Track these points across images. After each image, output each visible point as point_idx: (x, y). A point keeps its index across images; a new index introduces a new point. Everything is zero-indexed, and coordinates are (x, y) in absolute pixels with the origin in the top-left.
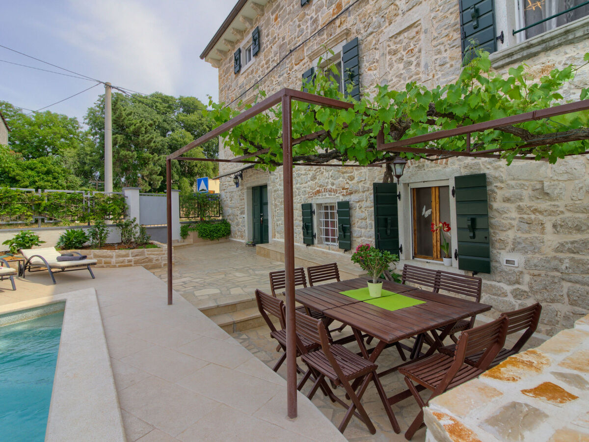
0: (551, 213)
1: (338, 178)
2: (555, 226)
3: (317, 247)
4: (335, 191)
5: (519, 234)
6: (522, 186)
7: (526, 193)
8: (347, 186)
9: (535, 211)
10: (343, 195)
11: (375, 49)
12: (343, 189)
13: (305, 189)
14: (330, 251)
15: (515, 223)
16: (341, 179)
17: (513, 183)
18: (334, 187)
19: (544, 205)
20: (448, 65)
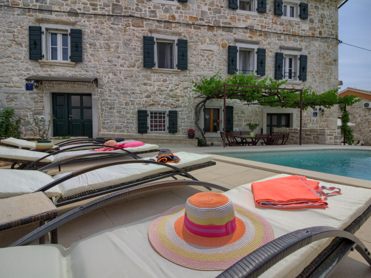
0: (244, 117)
1: (169, 99)
2: (245, 120)
3: (149, 134)
4: (166, 106)
5: (238, 123)
6: (239, 110)
7: (240, 112)
8: (174, 104)
9: (241, 117)
10: (172, 108)
11: (194, 50)
12: (172, 105)
13: (140, 102)
14: (161, 135)
15: (237, 120)
16: (171, 100)
17: (237, 109)
18: (165, 103)
19: (243, 115)
20: (222, 71)
